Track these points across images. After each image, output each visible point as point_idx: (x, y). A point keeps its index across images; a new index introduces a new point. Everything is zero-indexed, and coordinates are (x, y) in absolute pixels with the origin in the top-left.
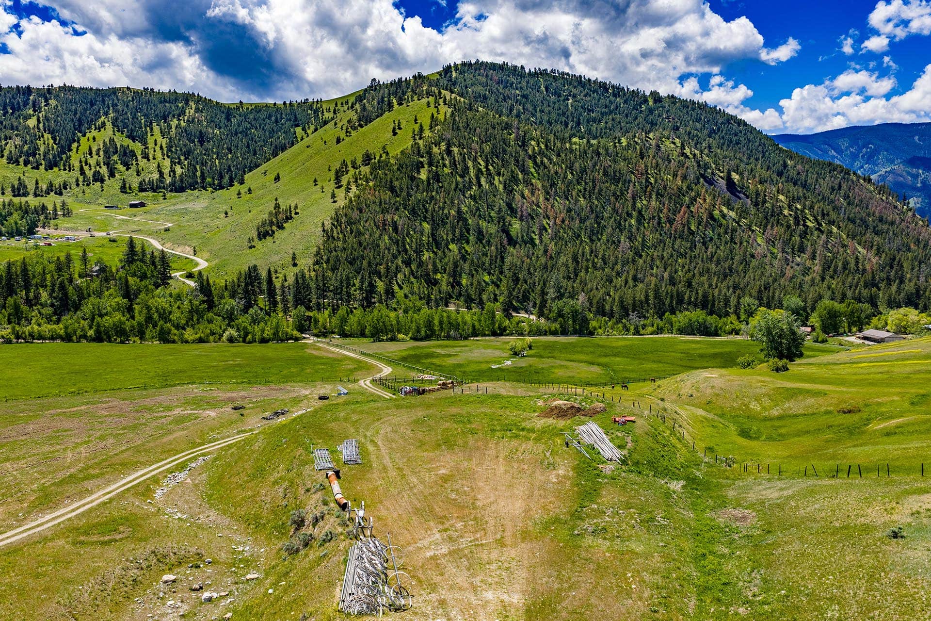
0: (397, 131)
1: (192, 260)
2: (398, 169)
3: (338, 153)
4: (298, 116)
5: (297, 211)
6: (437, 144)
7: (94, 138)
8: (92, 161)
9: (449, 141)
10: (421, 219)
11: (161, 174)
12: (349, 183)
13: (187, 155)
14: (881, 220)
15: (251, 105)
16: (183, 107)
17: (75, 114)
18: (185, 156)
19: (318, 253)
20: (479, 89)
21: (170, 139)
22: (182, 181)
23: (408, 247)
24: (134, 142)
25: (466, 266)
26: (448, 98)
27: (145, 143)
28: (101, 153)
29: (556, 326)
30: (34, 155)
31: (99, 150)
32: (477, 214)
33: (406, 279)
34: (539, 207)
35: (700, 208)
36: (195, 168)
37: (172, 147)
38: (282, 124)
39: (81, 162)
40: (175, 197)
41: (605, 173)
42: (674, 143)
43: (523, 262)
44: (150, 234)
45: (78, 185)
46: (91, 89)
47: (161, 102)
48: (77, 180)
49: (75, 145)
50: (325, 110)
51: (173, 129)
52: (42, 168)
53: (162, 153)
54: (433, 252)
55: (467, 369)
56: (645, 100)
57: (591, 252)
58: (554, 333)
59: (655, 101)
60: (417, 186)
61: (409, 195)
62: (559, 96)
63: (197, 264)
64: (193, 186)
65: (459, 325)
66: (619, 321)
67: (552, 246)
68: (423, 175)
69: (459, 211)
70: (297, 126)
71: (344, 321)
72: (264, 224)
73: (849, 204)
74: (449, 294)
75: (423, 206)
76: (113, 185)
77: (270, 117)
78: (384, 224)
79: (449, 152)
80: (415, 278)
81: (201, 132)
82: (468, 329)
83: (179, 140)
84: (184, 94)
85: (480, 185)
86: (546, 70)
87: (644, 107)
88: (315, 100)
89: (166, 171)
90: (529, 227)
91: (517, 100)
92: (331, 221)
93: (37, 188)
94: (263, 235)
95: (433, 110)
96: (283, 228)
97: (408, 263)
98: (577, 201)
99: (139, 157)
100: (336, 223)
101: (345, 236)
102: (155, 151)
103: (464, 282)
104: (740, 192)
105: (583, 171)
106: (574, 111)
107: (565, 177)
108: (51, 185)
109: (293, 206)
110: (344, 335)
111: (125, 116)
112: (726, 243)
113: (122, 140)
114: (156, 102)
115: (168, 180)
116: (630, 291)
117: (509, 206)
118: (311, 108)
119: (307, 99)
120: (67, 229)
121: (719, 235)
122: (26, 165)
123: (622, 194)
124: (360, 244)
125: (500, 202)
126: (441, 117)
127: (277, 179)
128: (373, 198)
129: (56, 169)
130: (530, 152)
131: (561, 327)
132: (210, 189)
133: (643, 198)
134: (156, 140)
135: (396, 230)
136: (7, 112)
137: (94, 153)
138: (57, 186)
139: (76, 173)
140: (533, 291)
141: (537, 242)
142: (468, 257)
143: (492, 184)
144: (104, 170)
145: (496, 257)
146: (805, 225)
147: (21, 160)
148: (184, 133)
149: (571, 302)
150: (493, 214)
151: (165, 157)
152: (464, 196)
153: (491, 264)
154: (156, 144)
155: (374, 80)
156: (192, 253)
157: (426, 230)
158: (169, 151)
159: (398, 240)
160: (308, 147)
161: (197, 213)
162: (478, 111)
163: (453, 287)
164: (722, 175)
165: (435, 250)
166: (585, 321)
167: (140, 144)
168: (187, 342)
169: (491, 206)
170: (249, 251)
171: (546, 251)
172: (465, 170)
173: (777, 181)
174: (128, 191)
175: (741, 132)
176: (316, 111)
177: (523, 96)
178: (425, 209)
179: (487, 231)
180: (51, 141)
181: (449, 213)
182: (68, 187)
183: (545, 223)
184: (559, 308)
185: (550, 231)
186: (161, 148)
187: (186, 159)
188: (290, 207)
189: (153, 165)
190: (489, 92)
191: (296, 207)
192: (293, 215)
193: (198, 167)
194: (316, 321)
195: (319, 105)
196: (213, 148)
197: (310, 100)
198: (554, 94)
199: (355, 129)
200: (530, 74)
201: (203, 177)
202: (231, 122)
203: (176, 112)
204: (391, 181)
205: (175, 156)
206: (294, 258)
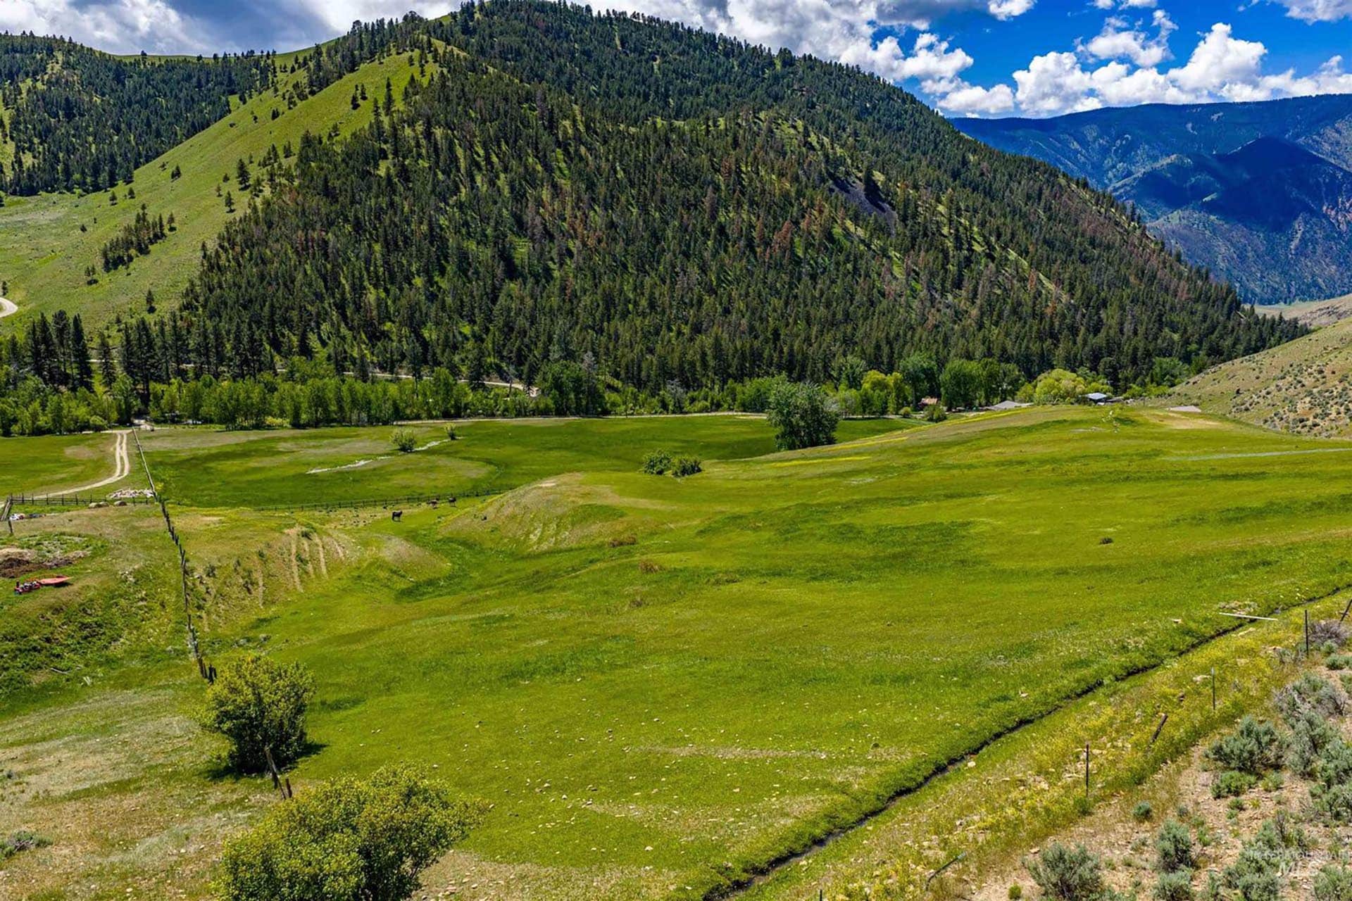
0: (360, 102)
2: (343, 160)
4: (234, 78)
5: (173, 225)
6: (412, 124)
9: (431, 117)
10: (370, 239)
12: (260, 182)
13: (44, 135)
14: (1092, 243)
15: (160, 58)
16: (42, 59)
18: (40, 137)
19: (190, 291)
20: (514, 41)
21: (18, 110)
22: (30, 176)
23: (343, 283)
25: (436, 311)
26: (441, 51)
32: (464, 229)
33: (335, 330)
34: (564, 220)
35: (813, 224)
36: (56, 156)
37: (19, 123)
38: (209, 90)
40: (18, 203)
41: (674, 170)
42: (794, 127)
43: (523, 305)
47: (7, 52)
50: (278, 69)
51: (24, 95)
53: (3, 132)
54: (386, 289)
56: (771, 63)
58: (544, 413)
59: (784, 64)
60: (370, 187)
61: (354, 202)
62: (641, 53)
63: (0, 308)
64: (50, 186)
66: (655, 393)
68: (383, 170)
69: (432, 227)
70: (233, 93)
71: (196, 397)
72: (115, 245)
73: (1049, 219)
77: (190, 77)
78: (307, 246)
79: (428, 134)
80: (350, 329)
81: (67, 99)
83: (33, 112)
84: (46, 39)
85: (474, 187)
86: (625, 13)
87: (767, 73)
88: (265, 53)
89: (7, 162)
90: (544, 251)
91: (571, 60)
92: (217, 241)
94: (114, 262)
95: (415, 71)
96: (148, 253)
98: (625, 211)
100: (226, 244)
101: (239, 264)
103: (427, 335)
104: (884, 201)
106: (661, 76)
109: (165, 218)
112: (845, 275)
115: (10, 176)
117: (517, 217)
118: (257, 65)
119: (253, 52)
121: (838, 264)
123: (697, 202)
124: (263, 277)
125: (503, 213)
126: (426, 80)
127: (177, 174)
128: (295, 205)
130: (560, 136)
131: (556, 403)
132: (78, 191)
133: (731, 208)
135: (325, 256)
141: (556, 273)
142: (440, 296)
143: (492, 183)
145: (484, 296)
146: (970, 250)
148: (44, 101)
149: (573, 365)
150: (488, 230)
151: (8, 139)
152: (446, 203)
153: (472, 308)
155: (357, 22)
157: (375, 255)
158: (14, 130)
159: (327, 271)
160: (231, 126)
161: (39, 228)
162: (486, 73)
164: (860, 175)
165: (388, 286)
169: (487, 217)
170: (86, 289)
171: (564, 289)
172: (452, 163)
173: (947, 184)
175: (906, 112)
176: (264, 71)
177: (584, 53)
178: (378, 223)
179: (475, 257)
181: (419, 229)
183: (571, 245)
184: (553, 375)
186: (2, 124)
187: (41, 144)
188: (161, 219)
190: (528, 44)
191: (171, 220)
192: (166, 231)
193: (61, 156)
195: (269, 62)
196: (88, 126)
197: (258, 53)
198: (635, 50)
199: (303, 97)
200: (599, 18)
201: (67, 173)
202: (124, 85)
203: (30, 69)
204: (326, 181)
205: (23, 137)
206: (150, 299)
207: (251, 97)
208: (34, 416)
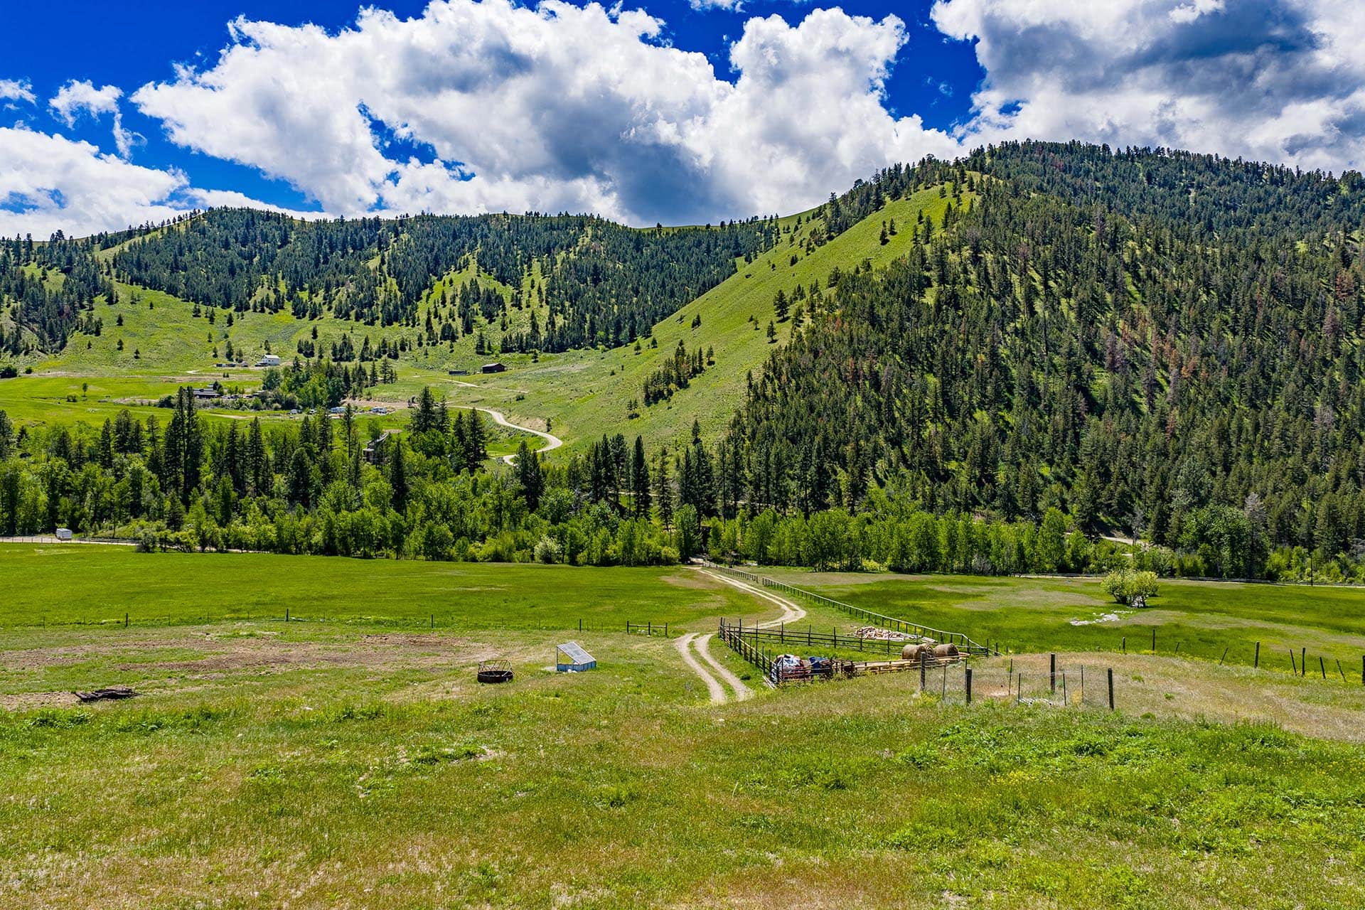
0: (889, 237)
1: (541, 438)
2: (886, 289)
3: (792, 278)
4: (740, 242)
5: (712, 359)
6: (956, 248)
7: (451, 282)
8: (444, 313)
9: (977, 242)
10: (923, 369)
11: (535, 326)
12: (799, 312)
13: (574, 299)
15: (673, 229)
16: (575, 234)
17: (432, 250)
18: (571, 301)
19: (736, 423)
21: (553, 278)
22: (561, 335)
23: (897, 415)
24: (504, 285)
25: (1006, 449)
26: (976, 181)
27: (518, 286)
28: (458, 301)
29: (1195, 559)
30: (370, 305)
31: (454, 297)
32: (1028, 358)
33: (892, 469)
34: (1146, 348)
36: (583, 316)
37: (554, 289)
38: (717, 254)
39: (429, 313)
40: (550, 358)
41: (1274, 290)
43: (1119, 442)
44: (495, 406)
45: (420, 344)
46: (457, 217)
47: (546, 230)
48: (420, 338)
49: (425, 293)
50: (781, 231)
51: (559, 265)
52: (378, 323)
53: (540, 297)
54: (944, 422)
55: (1006, 624)
56: (1333, 187)
57: (1257, 427)
58: (1192, 573)
59: (1353, 188)
60: (918, 317)
61: (902, 329)
62: (1172, 187)
63: (546, 443)
64: (577, 344)
65: (989, 545)
66: (1331, 554)
67: (1175, 417)
68: (929, 298)
69: (994, 354)
70: (738, 255)
71: (765, 535)
72: (656, 379)
74: (973, 498)
75: (928, 347)
76: (467, 344)
77: (699, 244)
78: (856, 375)
79: (976, 260)
80: (909, 467)
81: (595, 266)
82: (1009, 555)
83: (565, 279)
84: (579, 217)
85: (1032, 312)
86: (1146, 150)
87: (1331, 200)
88: (768, 218)
89: (542, 323)
90: (1128, 382)
91: (1097, 196)
92: (763, 371)
93: (365, 349)
94: (653, 397)
95: (951, 200)
96: (687, 387)
97: (896, 442)
98: (1220, 339)
99: (508, 305)
100: (771, 374)
101: (786, 395)
102: (530, 296)
103: (1001, 477)
105: (1230, 288)
106: (1200, 207)
107: (1195, 299)
108: (384, 344)
109: (705, 352)
110: (765, 561)
111: (497, 251)
113: (487, 283)
114: (541, 230)
115: (543, 334)
116: (1348, 498)
117: (1089, 347)
118: (761, 229)
119: (756, 217)
120: (384, 399)
122: (357, 319)
123: (1311, 327)
124: (811, 408)
125: (1071, 338)
126: (965, 208)
127: (697, 323)
128: (839, 333)
129: (396, 325)
130: (1126, 258)
131: (1207, 561)
132: (601, 347)
133: (1353, 334)
134: (533, 281)
135: (876, 385)
136: (347, 252)
137: (448, 300)
138: (392, 346)
139: (421, 329)
140: (1139, 497)
141: (1145, 408)
142: (1009, 432)
143: (1055, 310)
144: (458, 324)
145: (1065, 431)
147: (352, 313)
148: (575, 270)
149: (1229, 511)
150: (1057, 360)
151: (544, 303)
152: (1003, 329)
153: (1053, 445)
154: (533, 287)
156: (545, 428)
157: (931, 387)
158: (549, 296)
159: (880, 404)
160: (747, 277)
161: (573, 376)
162: (1029, 198)
163: (980, 484)
165: (948, 420)
166: (1258, 551)
167: (511, 288)
168: (474, 560)
169: (1054, 346)
170: (628, 421)
171: (1163, 424)
172: (1005, 288)
174: (486, 351)
176: (768, 234)
177: (1108, 189)
178: (931, 352)
179: (1046, 390)
180: (396, 287)
181: (975, 358)
182: (407, 348)
183: (1158, 377)
184: (1198, 523)
185: (1168, 390)
186: (539, 291)
187: (571, 306)
188: (700, 352)
189: (525, 314)
190: (1048, 183)
191: (710, 353)
192: (705, 365)
193: (588, 316)
194: (717, 535)
195: (773, 224)
196: (611, 289)
197: (761, 218)
198: (1163, 185)
199: (821, 243)
200: (1119, 156)
201: (593, 330)
202: (642, 253)
203: (565, 242)
204: (872, 307)
205: (557, 301)
206: (696, 431)
207: (756, 257)
208: (605, 543)
